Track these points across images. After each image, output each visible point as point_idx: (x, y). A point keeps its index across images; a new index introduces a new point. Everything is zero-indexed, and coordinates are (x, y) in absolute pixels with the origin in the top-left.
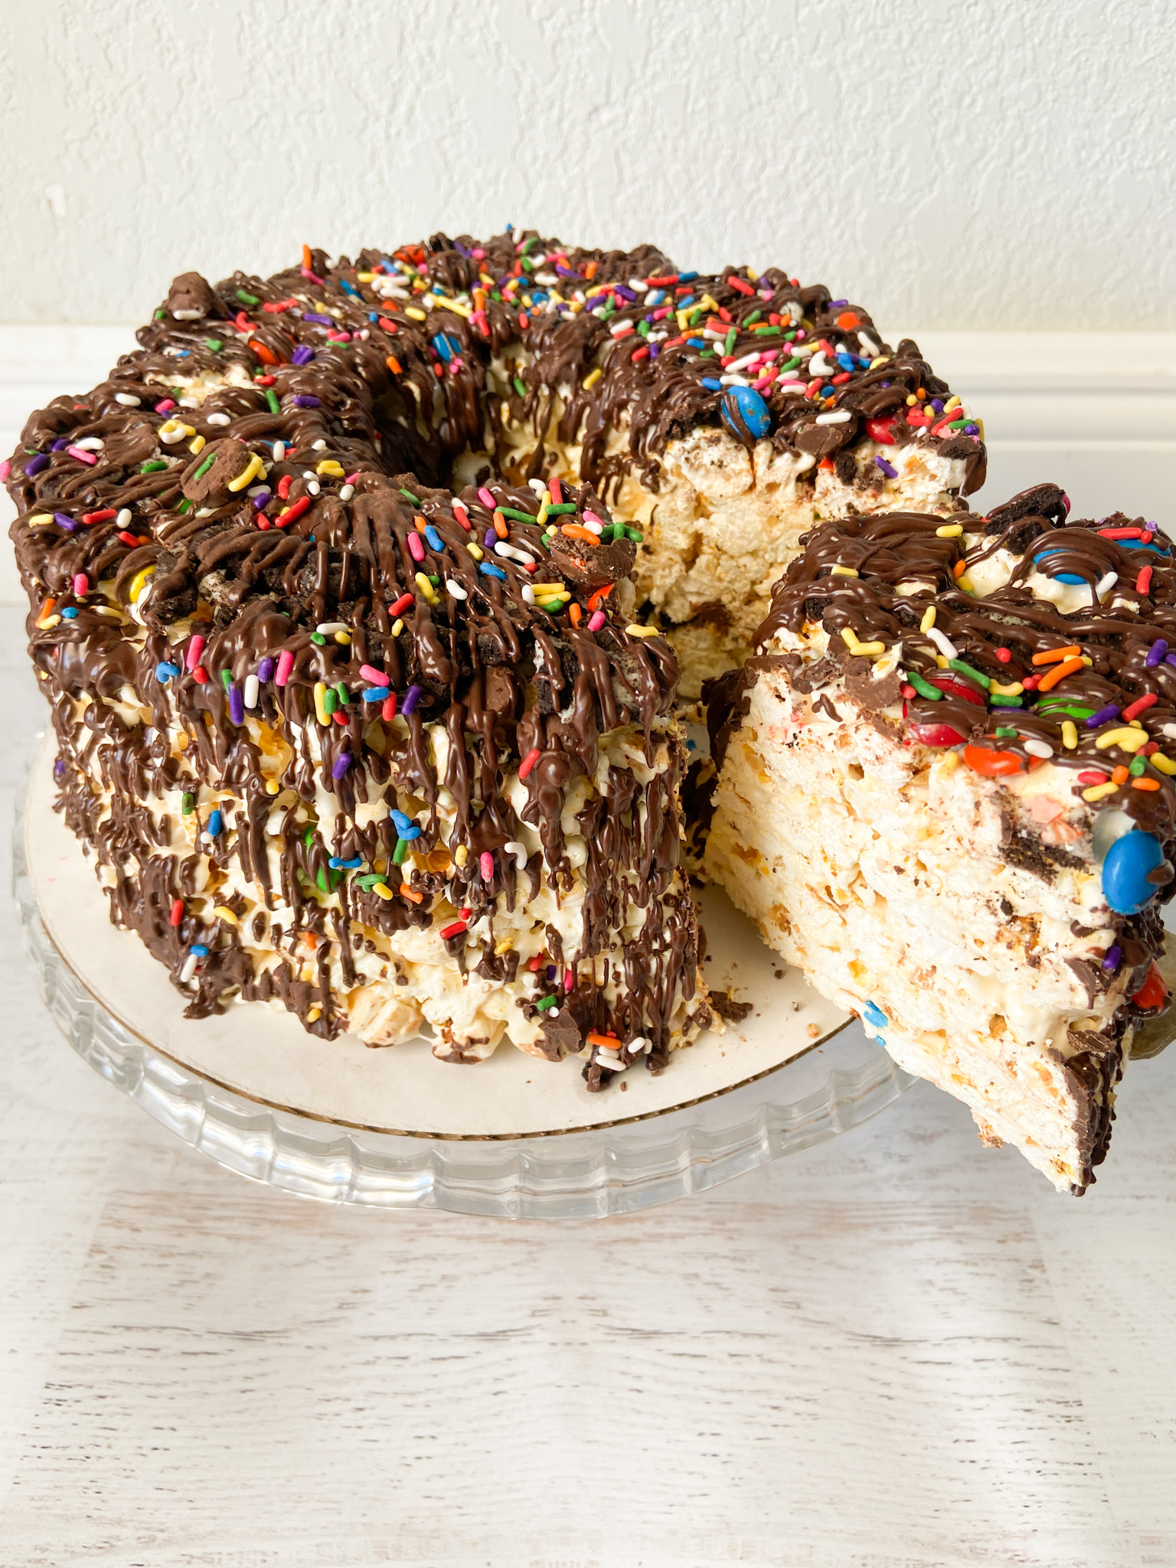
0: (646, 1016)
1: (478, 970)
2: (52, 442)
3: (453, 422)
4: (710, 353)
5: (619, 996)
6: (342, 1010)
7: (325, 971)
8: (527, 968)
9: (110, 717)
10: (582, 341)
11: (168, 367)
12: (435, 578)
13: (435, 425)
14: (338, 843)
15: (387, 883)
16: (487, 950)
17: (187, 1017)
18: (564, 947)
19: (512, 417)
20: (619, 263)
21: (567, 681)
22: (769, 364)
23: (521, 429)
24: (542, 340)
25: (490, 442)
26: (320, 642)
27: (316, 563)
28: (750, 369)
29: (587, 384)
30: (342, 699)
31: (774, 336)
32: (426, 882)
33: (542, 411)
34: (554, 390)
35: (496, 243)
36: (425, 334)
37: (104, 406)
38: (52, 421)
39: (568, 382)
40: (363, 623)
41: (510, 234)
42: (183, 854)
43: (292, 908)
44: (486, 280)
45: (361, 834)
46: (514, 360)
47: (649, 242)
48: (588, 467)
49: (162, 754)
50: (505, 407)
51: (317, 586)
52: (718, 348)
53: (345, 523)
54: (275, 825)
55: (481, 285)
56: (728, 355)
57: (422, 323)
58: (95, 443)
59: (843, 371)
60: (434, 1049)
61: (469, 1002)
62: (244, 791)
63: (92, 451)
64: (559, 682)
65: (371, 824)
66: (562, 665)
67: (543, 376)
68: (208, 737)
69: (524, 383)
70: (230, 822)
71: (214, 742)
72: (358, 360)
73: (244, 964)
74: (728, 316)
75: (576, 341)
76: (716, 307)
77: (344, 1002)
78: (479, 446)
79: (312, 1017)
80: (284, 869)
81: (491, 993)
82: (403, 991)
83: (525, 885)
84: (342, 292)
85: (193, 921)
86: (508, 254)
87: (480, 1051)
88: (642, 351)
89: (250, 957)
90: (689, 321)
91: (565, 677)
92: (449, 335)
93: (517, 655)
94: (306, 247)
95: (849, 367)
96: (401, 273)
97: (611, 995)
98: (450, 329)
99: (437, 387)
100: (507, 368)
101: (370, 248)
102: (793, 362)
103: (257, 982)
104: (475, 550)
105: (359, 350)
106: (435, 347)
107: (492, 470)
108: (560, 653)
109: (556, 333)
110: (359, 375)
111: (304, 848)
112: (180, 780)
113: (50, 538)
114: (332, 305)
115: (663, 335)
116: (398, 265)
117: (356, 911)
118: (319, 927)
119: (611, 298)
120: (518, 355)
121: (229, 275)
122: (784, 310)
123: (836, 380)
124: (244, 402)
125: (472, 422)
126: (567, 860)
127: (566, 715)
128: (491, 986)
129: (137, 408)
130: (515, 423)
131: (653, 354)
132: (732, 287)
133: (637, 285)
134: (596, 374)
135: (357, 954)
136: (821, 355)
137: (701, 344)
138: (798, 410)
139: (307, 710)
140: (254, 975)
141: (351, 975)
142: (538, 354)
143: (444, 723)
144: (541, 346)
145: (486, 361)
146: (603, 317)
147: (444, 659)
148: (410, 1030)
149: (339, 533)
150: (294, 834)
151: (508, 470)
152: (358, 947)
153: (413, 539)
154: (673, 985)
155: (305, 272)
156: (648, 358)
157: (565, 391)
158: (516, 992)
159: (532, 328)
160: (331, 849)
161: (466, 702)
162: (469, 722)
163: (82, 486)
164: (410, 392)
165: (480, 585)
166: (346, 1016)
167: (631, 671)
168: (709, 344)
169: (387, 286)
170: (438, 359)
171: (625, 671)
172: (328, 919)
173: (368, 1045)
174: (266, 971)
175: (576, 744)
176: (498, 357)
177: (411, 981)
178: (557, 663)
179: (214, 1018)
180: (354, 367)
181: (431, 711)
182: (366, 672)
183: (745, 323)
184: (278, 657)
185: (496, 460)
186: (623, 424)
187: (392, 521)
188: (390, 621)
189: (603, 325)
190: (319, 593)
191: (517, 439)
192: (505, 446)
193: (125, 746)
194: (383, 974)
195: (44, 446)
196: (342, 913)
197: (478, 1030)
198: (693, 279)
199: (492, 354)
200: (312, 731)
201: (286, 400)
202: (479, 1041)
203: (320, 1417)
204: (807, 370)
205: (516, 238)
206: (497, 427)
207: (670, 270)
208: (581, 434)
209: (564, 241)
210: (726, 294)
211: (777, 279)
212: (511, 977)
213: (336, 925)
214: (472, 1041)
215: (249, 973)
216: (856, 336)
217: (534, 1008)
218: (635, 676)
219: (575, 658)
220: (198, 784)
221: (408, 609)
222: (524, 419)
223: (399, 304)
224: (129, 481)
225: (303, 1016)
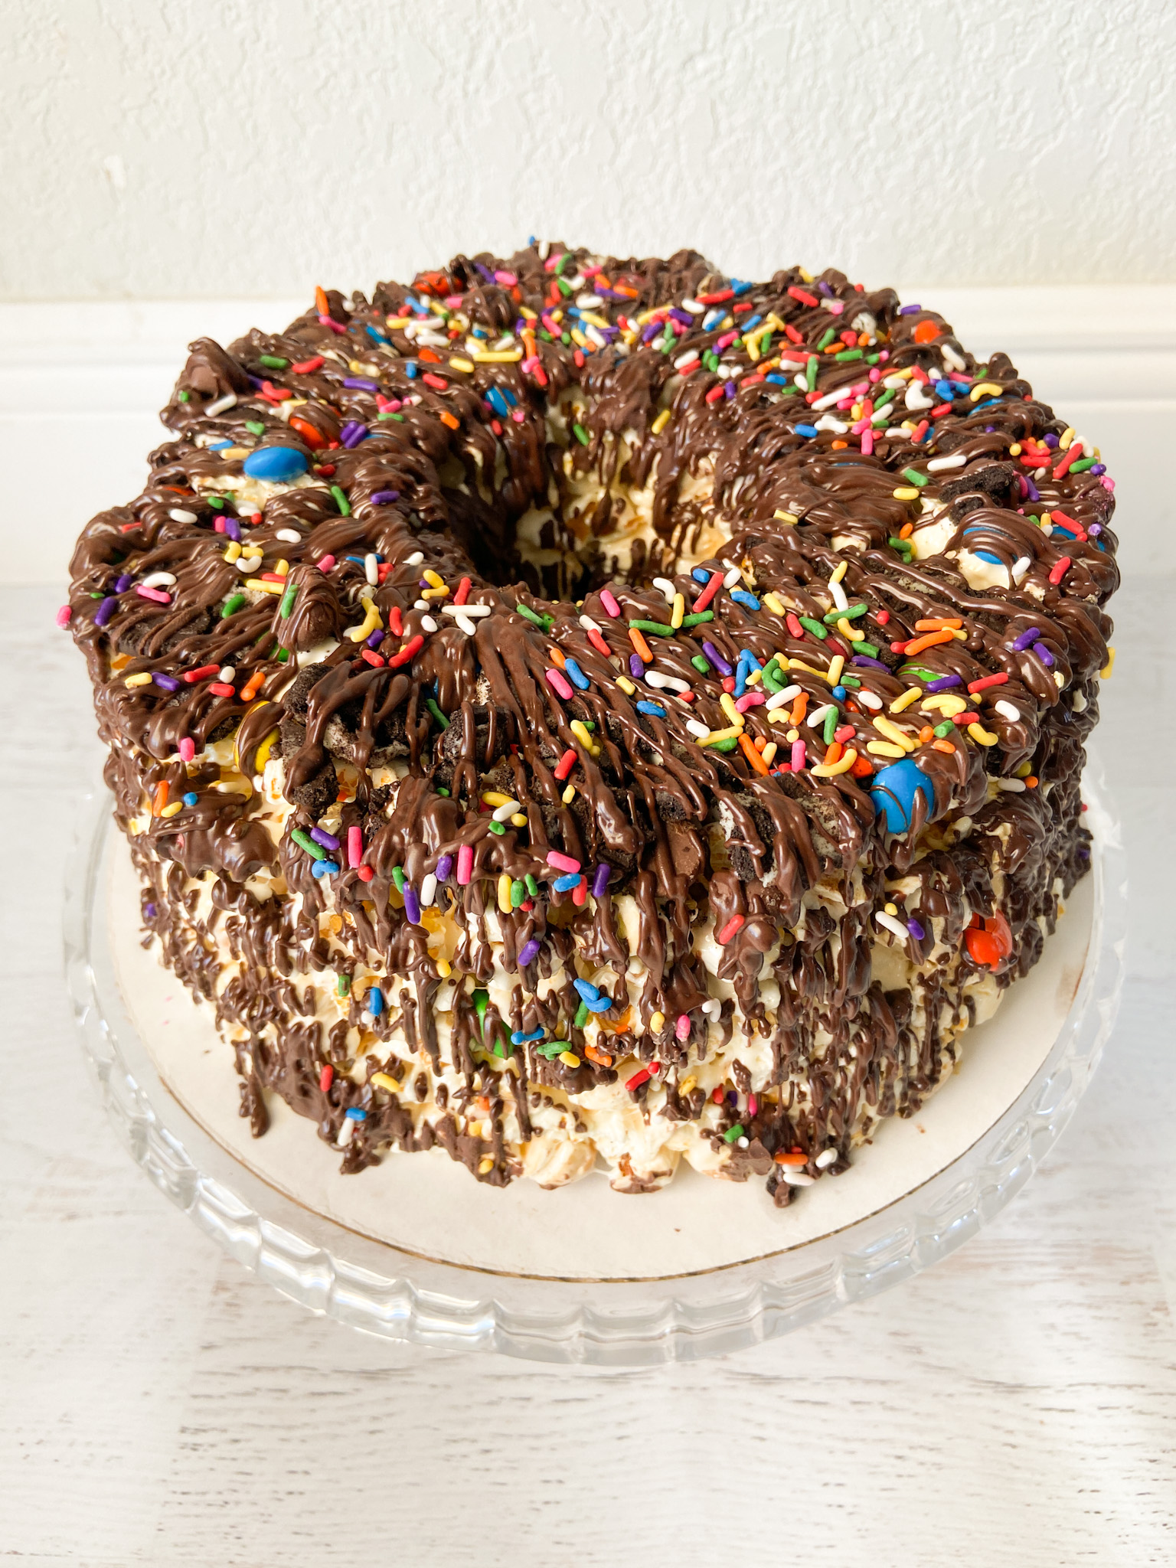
0: (829, 1126)
1: (663, 1113)
2: (114, 579)
3: (517, 482)
4: (792, 389)
5: (802, 1112)
6: (516, 1160)
7: (499, 1127)
8: (712, 1101)
9: (243, 898)
10: (648, 382)
11: (214, 466)
12: (590, 724)
13: (498, 487)
14: (519, 1016)
15: (573, 1051)
16: (672, 1090)
17: (342, 1173)
18: (753, 1081)
19: (575, 468)
20: (660, 274)
21: (767, 845)
22: (860, 398)
23: (585, 478)
24: (603, 382)
25: (553, 496)
26: (500, 831)
27: (461, 726)
28: (841, 406)
29: (656, 428)
30: (531, 891)
31: (856, 362)
32: (614, 1043)
33: (608, 459)
34: (618, 436)
35: (522, 262)
36: (477, 386)
37: (159, 527)
38: (106, 550)
39: (636, 428)
40: (530, 792)
41: (535, 247)
42: (330, 1021)
43: (462, 1075)
44: (529, 314)
45: (543, 1005)
46: (570, 404)
47: (689, 247)
48: (662, 517)
49: (311, 935)
50: (568, 457)
51: (464, 752)
52: (801, 382)
53: (470, 662)
54: (445, 1002)
55: (525, 323)
56: (812, 389)
57: (471, 375)
58: (164, 578)
59: (943, 402)
60: (612, 1184)
61: (653, 1142)
62: (411, 974)
63: (162, 588)
64: (759, 847)
65: (552, 993)
66: (757, 826)
67: (608, 424)
68: (370, 924)
69: (584, 427)
70: (393, 998)
71: (376, 928)
72: (417, 432)
73: (403, 1120)
74: (798, 337)
75: (640, 382)
76: (782, 326)
77: (515, 1150)
78: (542, 502)
79: (485, 1168)
80: (455, 1043)
81: (676, 1130)
82: (581, 1137)
83: (717, 1034)
84: (372, 344)
85: (344, 1084)
86: (541, 276)
87: (662, 1181)
88: (716, 391)
89: (408, 1112)
90: (759, 346)
91: (762, 839)
92: (504, 387)
93: (703, 815)
94: (319, 289)
95: (949, 396)
96: (431, 313)
97: (794, 1112)
98: (501, 379)
99: (498, 447)
100: (563, 413)
101: (387, 280)
102: (887, 395)
103: (418, 1134)
104: (626, 685)
105: (414, 421)
106: (489, 401)
107: (556, 524)
108: (751, 811)
109: (617, 375)
110: (418, 448)
111: (477, 1020)
112: (333, 961)
113: (148, 702)
114: (366, 361)
115: (737, 371)
116: (425, 301)
117: (535, 1074)
118: (494, 1091)
119: (668, 325)
120: (574, 397)
121: (243, 332)
122: (856, 324)
123: (936, 412)
124: (311, 505)
125: (537, 480)
126: (762, 1005)
127: (768, 879)
128: (676, 1125)
129: (196, 524)
130: (580, 474)
131: (730, 393)
132: (794, 299)
133: (692, 306)
134: (665, 416)
135: (533, 1111)
136: (917, 385)
137: (782, 378)
138: (907, 454)
139: (490, 899)
140: (413, 1129)
141: (528, 1129)
142: (597, 397)
143: (634, 893)
144: (602, 389)
145: (542, 409)
146: (665, 350)
147: (628, 828)
148: (587, 1168)
149: (465, 673)
150: (465, 1008)
151: (571, 520)
152: (536, 1106)
153: (553, 676)
154: (856, 1095)
155: (324, 320)
156: (723, 398)
157: (631, 437)
158: (699, 1125)
159: (589, 369)
160: (509, 1021)
161: (652, 867)
162: (660, 891)
163: (169, 638)
164: (471, 457)
165: (642, 729)
166: (520, 1164)
167: (828, 819)
168: (790, 376)
169: (422, 331)
170: (494, 415)
171: (822, 820)
172: (505, 1084)
173: (542, 1187)
174: (426, 1124)
175: (779, 903)
176: (554, 404)
177: (590, 1126)
178: (752, 827)
179: (370, 1171)
180: (413, 441)
181: (621, 883)
182: (554, 859)
183: (820, 346)
184: (457, 853)
185: (558, 513)
186: (702, 472)
187: (526, 656)
188: (561, 787)
189: (665, 359)
190: (467, 760)
191: (581, 488)
192: (567, 497)
193: (262, 926)
194: (562, 1125)
195: (106, 584)
196: (517, 1074)
197: (660, 1165)
198: (749, 290)
199: (547, 399)
200: (492, 919)
201: (355, 495)
202: (663, 1174)
203: (448, 1458)
204: (903, 402)
205: (543, 252)
206: (561, 480)
207: (720, 283)
208: (653, 479)
209: (592, 251)
210: (789, 309)
211: (836, 284)
212: (697, 1115)
213: (513, 1086)
214: (656, 1175)
215: (408, 1129)
216: (939, 349)
217: (722, 1141)
218: (833, 823)
219: (768, 817)
220: (354, 963)
221: (575, 767)
222: (589, 468)
223: (443, 355)
224: (218, 629)
225: (473, 1167)
